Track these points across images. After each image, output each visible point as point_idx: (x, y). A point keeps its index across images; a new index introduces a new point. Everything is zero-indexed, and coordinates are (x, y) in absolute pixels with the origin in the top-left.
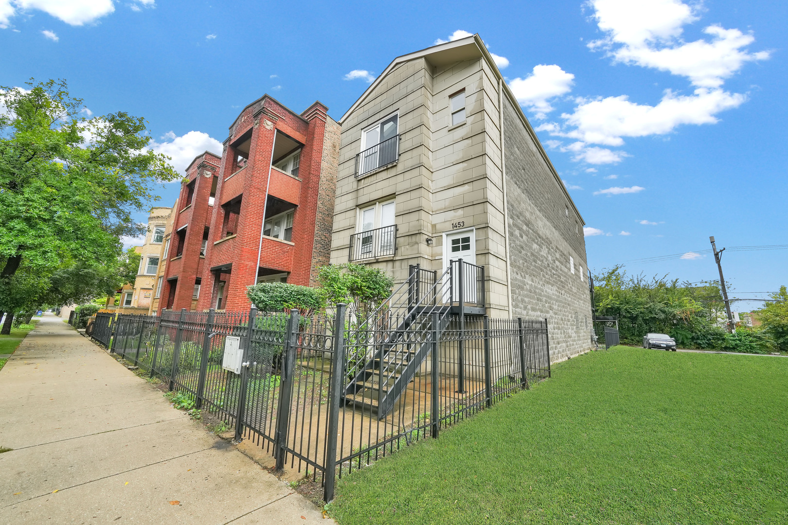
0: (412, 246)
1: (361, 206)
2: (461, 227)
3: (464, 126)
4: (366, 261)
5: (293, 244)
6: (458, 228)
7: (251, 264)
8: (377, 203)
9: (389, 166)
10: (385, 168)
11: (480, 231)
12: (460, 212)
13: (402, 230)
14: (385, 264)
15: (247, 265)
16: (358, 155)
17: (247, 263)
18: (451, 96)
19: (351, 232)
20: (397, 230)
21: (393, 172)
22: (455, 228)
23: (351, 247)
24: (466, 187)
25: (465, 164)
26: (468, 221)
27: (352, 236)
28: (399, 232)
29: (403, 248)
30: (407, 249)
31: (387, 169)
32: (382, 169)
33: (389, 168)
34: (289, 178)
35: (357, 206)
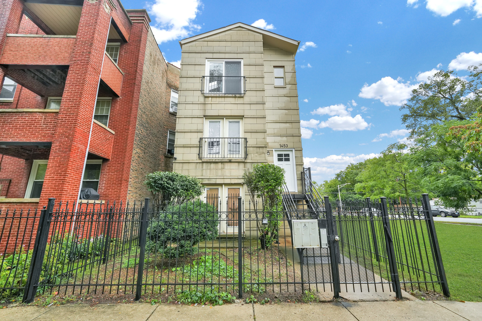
0: (260, 154)
1: (206, 117)
2: (286, 147)
3: (284, 89)
4: (218, 160)
5: (114, 133)
6: (283, 147)
7: (82, 147)
8: (225, 119)
9: (237, 96)
10: (234, 96)
11: (298, 152)
12: (285, 139)
13: (250, 142)
14: (237, 164)
15: (79, 148)
16: (204, 77)
17: (79, 146)
18: (275, 67)
19: (200, 135)
20: (247, 142)
21: (240, 101)
22: (282, 147)
23: (200, 147)
24: (288, 125)
25: (286, 111)
26: (290, 145)
27: (201, 139)
28: (248, 144)
29: (252, 154)
30: (256, 156)
31: (235, 97)
32: (231, 96)
33: (237, 97)
34: (116, 68)
35: (204, 116)
